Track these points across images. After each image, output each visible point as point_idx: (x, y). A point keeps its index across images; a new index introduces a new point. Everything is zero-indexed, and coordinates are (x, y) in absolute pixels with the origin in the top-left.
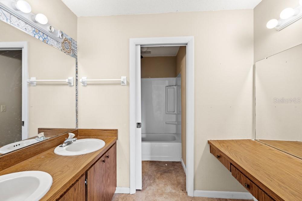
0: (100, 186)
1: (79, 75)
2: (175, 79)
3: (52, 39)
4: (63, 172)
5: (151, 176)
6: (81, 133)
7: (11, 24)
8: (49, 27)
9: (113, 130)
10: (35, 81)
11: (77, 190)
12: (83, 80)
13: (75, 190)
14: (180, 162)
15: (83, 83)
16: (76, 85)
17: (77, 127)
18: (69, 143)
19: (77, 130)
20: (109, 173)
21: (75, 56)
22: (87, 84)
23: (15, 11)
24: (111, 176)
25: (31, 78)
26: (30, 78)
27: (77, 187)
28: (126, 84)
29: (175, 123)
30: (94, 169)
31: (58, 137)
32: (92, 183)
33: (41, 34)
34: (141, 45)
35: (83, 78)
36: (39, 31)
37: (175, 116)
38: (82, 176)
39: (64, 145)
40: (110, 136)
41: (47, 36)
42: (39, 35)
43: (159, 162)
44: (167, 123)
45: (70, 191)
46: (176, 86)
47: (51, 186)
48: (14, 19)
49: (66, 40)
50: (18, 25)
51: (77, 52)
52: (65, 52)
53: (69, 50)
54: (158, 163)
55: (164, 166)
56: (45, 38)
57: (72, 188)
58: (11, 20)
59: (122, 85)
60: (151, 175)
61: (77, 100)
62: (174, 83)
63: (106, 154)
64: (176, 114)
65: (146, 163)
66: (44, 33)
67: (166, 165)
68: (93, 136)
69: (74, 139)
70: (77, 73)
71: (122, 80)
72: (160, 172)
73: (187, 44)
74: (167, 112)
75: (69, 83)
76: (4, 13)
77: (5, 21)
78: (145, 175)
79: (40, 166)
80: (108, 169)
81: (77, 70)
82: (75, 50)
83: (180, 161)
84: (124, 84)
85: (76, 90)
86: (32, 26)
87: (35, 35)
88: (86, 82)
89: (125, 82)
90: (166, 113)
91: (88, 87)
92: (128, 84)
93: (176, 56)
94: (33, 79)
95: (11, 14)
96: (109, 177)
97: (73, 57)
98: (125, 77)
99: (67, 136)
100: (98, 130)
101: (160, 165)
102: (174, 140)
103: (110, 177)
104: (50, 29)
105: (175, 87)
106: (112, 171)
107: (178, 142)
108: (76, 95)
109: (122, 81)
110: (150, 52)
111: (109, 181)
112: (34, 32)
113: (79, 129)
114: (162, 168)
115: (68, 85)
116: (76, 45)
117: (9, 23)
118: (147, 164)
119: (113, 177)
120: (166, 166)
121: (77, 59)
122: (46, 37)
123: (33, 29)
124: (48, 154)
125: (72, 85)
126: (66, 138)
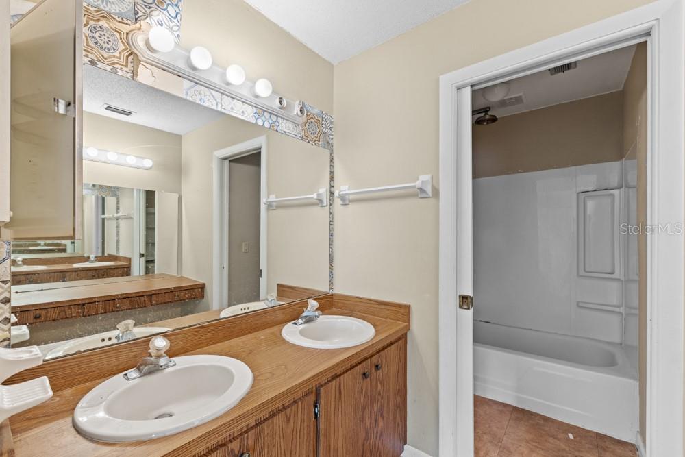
0: (354, 430)
1: (336, 183)
2: (616, 165)
3: (285, 121)
4: (273, 374)
5: (510, 451)
6: (338, 302)
7: (223, 111)
8: (278, 100)
9: (400, 306)
10: (273, 202)
11: (292, 421)
12: (341, 193)
13: (288, 421)
14: (633, 445)
15: (342, 198)
16: (331, 205)
17: (331, 288)
18: (309, 320)
19: (332, 295)
20: (382, 406)
21: (329, 145)
22: (351, 201)
23: (227, 87)
24: (388, 412)
25: (271, 196)
26: (268, 197)
27: (292, 414)
28: (431, 196)
29: (617, 310)
30: (338, 387)
31: (294, 305)
32: (332, 416)
33: (267, 115)
34: (472, 86)
35: (342, 188)
36: (264, 111)
37: (615, 286)
38: (307, 394)
39: (300, 321)
40: (392, 319)
41: (277, 116)
42: (263, 118)
43: (547, 419)
44: (580, 304)
45: (275, 419)
46: (620, 187)
47: (243, 398)
48: (226, 100)
49: (310, 117)
50: (232, 108)
51: (331, 137)
52: (309, 142)
53: (316, 135)
54: (542, 422)
55: (561, 436)
56: (273, 122)
57: (280, 415)
58: (223, 104)
59: (420, 196)
60: (512, 449)
61: (331, 235)
62: (614, 180)
63: (374, 359)
64: (619, 280)
65: (501, 408)
66: (271, 114)
67: (571, 436)
68: (359, 312)
69: (317, 313)
70: (332, 179)
71: (418, 184)
72: (541, 452)
73: (648, 34)
74: (582, 273)
75: (320, 202)
76: (213, 96)
77: (214, 107)
78: (491, 442)
79: (250, 353)
80: (379, 395)
81: (332, 173)
82: (330, 132)
83: (634, 442)
84: (425, 195)
85: (331, 213)
86: (252, 106)
87: (257, 119)
88: (347, 196)
89: (429, 189)
90: (579, 276)
91: (352, 207)
92: (436, 193)
93: (621, 89)
94: (273, 198)
95: (222, 93)
96: (382, 415)
97: (324, 147)
98: (427, 177)
99: (306, 305)
100: (369, 302)
101: (547, 429)
102: (608, 362)
103: (385, 415)
104: (279, 104)
105: (616, 192)
106: (392, 403)
107: (625, 375)
108: (330, 225)
109: (420, 187)
110: (518, 100)
111: (381, 424)
112: (256, 115)
113: (336, 295)
114: (551, 440)
115: (317, 204)
116: (331, 123)
117: (219, 109)
118: (501, 412)
119: (395, 417)
120: (568, 439)
121: (332, 151)
122: (274, 118)
123: (255, 110)
124: (272, 333)
125: (325, 204)
126: (305, 309)
